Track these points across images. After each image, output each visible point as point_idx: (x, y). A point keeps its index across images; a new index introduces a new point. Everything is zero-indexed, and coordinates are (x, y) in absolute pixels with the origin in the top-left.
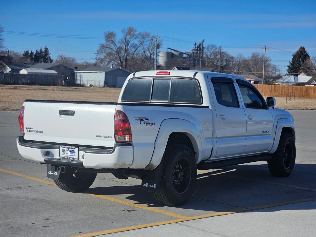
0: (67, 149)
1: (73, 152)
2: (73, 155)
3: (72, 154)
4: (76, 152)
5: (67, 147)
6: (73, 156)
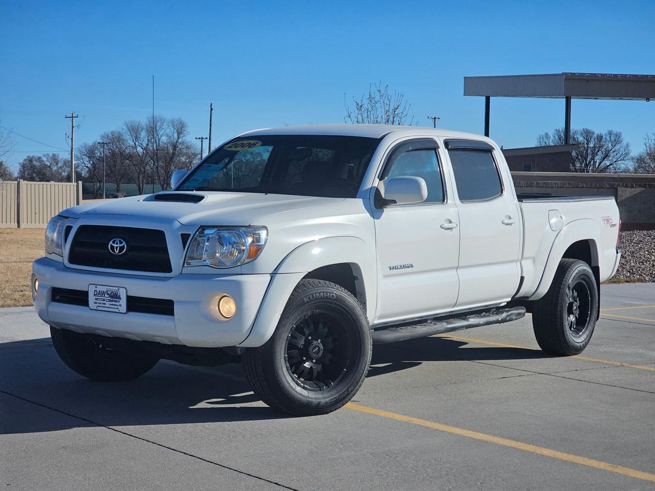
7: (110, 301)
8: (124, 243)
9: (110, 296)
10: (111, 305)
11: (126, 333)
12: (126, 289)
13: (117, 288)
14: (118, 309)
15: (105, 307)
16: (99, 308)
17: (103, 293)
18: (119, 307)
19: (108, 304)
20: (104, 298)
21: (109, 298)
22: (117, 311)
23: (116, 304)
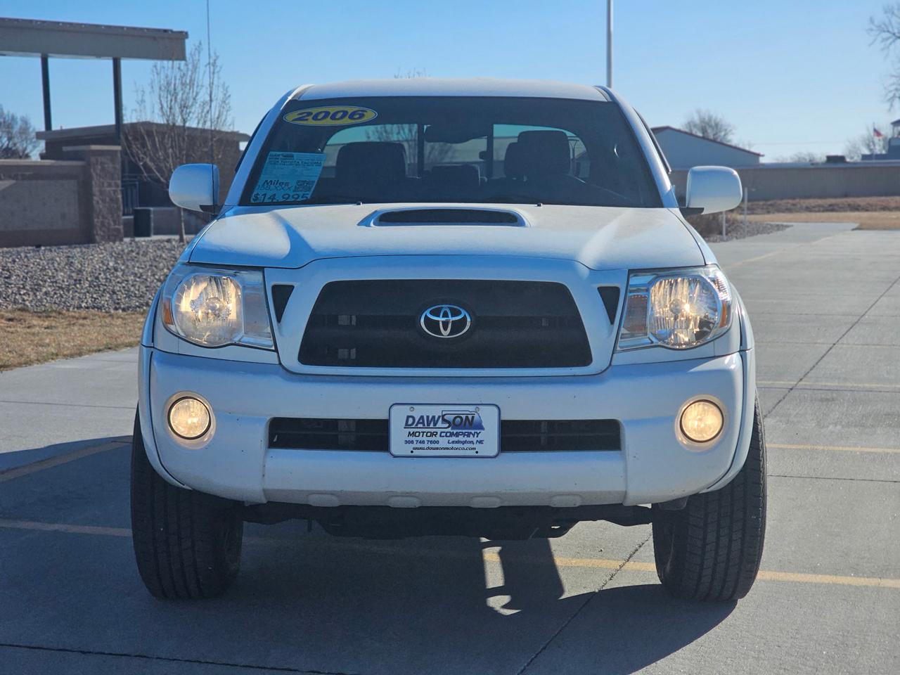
7: (452, 434)
8: (464, 313)
9: (452, 424)
10: (453, 442)
11: (477, 497)
12: (498, 408)
13: (472, 408)
14: (475, 449)
15: (437, 449)
16: (416, 453)
17: (434, 420)
18: (477, 446)
19: (443, 442)
20: (435, 430)
21: (449, 430)
22: (473, 453)
23: (471, 438)
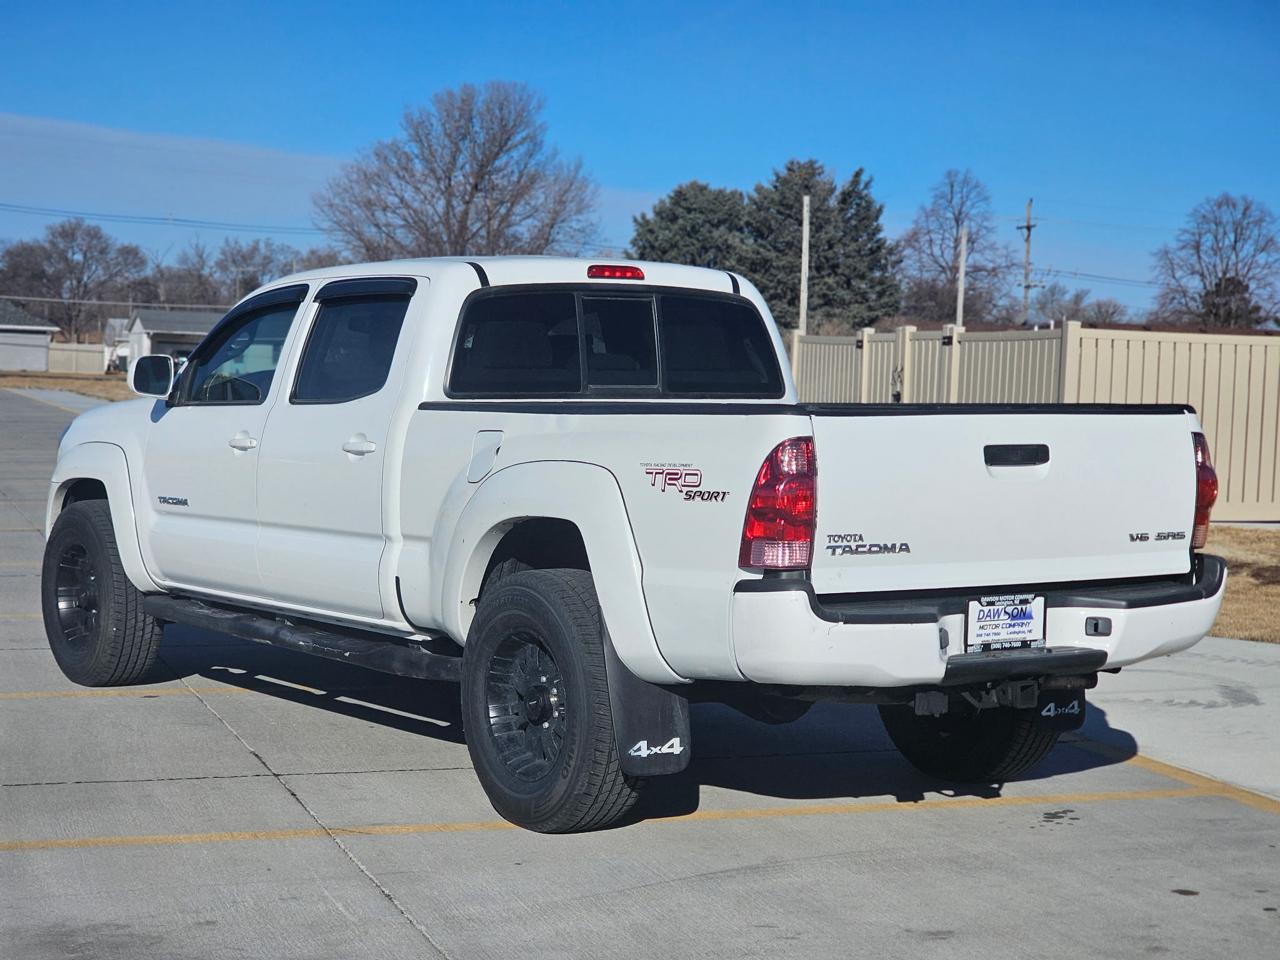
0: (1000, 608)
1: (1025, 615)
2: (1024, 628)
3: (1018, 625)
4: (1034, 615)
5: (1002, 598)
6: (1024, 632)
